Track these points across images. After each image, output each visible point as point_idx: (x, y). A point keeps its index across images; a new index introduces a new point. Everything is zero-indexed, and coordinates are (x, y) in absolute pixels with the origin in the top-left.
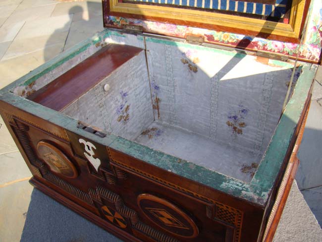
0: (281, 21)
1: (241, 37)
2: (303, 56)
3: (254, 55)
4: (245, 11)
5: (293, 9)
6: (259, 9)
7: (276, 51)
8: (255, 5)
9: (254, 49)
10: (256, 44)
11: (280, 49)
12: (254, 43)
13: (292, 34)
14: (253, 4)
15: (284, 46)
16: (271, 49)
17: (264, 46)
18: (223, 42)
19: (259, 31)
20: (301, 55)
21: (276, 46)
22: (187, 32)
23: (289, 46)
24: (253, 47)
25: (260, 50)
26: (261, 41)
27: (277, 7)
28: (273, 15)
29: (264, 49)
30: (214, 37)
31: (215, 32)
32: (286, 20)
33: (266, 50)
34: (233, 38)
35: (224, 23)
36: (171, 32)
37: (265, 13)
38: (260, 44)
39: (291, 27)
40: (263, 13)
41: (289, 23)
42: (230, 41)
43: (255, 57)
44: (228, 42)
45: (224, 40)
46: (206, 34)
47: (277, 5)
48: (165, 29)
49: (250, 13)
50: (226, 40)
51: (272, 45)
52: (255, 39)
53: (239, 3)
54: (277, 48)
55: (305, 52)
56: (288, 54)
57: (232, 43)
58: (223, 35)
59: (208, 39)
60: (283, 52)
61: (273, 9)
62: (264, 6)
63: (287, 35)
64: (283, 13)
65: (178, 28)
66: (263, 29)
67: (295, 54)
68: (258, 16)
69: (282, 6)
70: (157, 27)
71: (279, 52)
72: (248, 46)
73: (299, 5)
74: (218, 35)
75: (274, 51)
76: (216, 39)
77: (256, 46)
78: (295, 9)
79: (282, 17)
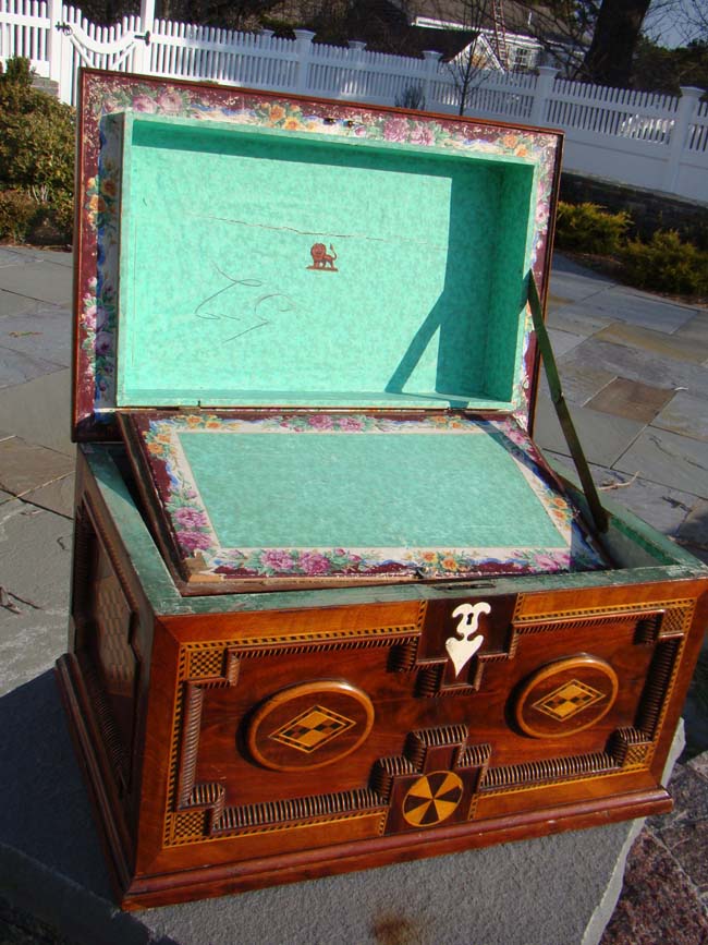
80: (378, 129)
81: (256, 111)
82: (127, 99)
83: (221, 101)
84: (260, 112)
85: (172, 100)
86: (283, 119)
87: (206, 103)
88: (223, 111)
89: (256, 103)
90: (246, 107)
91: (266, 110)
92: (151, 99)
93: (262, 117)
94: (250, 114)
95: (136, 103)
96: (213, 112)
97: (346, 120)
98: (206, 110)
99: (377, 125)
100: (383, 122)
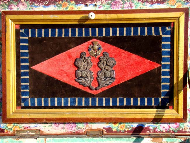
0: (168, 108)
1: (135, 125)
2: (185, 132)
3: (149, 137)
4: (139, 104)
5: (175, 99)
6: (150, 101)
7: (164, 131)
8: (146, 99)
9: (147, 133)
10: (148, 129)
11: (167, 129)
12: (146, 128)
13: (178, 116)
14: (145, 99)
15: (170, 127)
16: (160, 131)
17: (155, 129)
18: (120, 131)
19: (153, 117)
20: (184, 131)
21: (164, 128)
22: (87, 128)
23: (173, 126)
24: (146, 131)
25: (152, 133)
26: (152, 126)
27: (163, 98)
28: (160, 105)
29: (155, 131)
30: (112, 129)
31: (113, 124)
32: (171, 107)
33: (157, 132)
34: (129, 127)
35: (124, 115)
36: (71, 130)
37: (155, 104)
38: (151, 128)
39: (175, 111)
40: (153, 104)
41: (173, 109)
42: (126, 130)
43: (152, 139)
44: (125, 131)
45: (121, 130)
46: (105, 127)
47: (162, 97)
48: (64, 128)
49: (143, 105)
50: (123, 130)
51: (161, 127)
52: (147, 125)
53: (133, 99)
54: (165, 129)
55: (186, 128)
56: (174, 132)
57: (128, 131)
58: (119, 126)
59: (107, 132)
60: (170, 132)
61: (160, 100)
62: (153, 99)
63: (174, 117)
64: (168, 103)
65: (78, 126)
66: (155, 115)
67: (179, 131)
68: (149, 107)
69: (166, 97)
70: (56, 127)
71: (167, 132)
72: (142, 132)
73: (179, 95)
74: (115, 127)
75: (163, 132)
76: (114, 130)
77: (148, 130)
78: (177, 99)
79: (168, 105)
80: (109, 6)
81: (57, 5)
82: (6, 6)
83: (42, 3)
84: (58, 5)
85: (23, 5)
86: (68, 7)
87: (36, 4)
88: (43, 7)
89: (56, 2)
90: (52, 4)
91: (60, 4)
92: (15, 5)
93: (59, 7)
94: (54, 7)
95: (10, 7)
96: (39, 7)
97: (94, 4)
98: (36, 7)
99: (108, 4)
100: (110, 3)
